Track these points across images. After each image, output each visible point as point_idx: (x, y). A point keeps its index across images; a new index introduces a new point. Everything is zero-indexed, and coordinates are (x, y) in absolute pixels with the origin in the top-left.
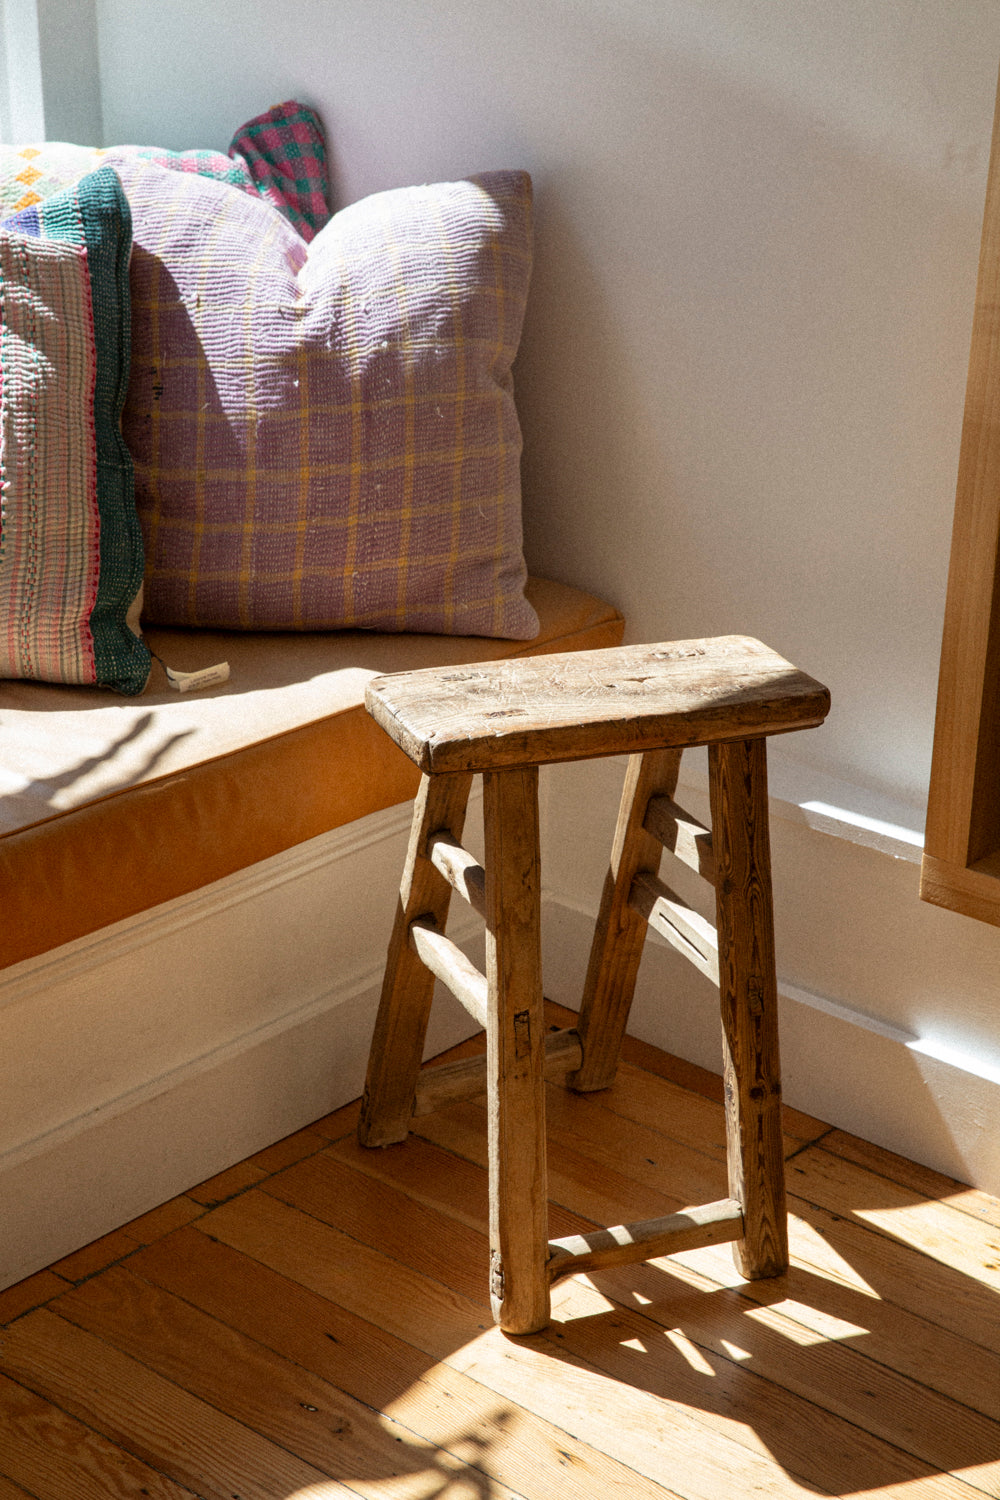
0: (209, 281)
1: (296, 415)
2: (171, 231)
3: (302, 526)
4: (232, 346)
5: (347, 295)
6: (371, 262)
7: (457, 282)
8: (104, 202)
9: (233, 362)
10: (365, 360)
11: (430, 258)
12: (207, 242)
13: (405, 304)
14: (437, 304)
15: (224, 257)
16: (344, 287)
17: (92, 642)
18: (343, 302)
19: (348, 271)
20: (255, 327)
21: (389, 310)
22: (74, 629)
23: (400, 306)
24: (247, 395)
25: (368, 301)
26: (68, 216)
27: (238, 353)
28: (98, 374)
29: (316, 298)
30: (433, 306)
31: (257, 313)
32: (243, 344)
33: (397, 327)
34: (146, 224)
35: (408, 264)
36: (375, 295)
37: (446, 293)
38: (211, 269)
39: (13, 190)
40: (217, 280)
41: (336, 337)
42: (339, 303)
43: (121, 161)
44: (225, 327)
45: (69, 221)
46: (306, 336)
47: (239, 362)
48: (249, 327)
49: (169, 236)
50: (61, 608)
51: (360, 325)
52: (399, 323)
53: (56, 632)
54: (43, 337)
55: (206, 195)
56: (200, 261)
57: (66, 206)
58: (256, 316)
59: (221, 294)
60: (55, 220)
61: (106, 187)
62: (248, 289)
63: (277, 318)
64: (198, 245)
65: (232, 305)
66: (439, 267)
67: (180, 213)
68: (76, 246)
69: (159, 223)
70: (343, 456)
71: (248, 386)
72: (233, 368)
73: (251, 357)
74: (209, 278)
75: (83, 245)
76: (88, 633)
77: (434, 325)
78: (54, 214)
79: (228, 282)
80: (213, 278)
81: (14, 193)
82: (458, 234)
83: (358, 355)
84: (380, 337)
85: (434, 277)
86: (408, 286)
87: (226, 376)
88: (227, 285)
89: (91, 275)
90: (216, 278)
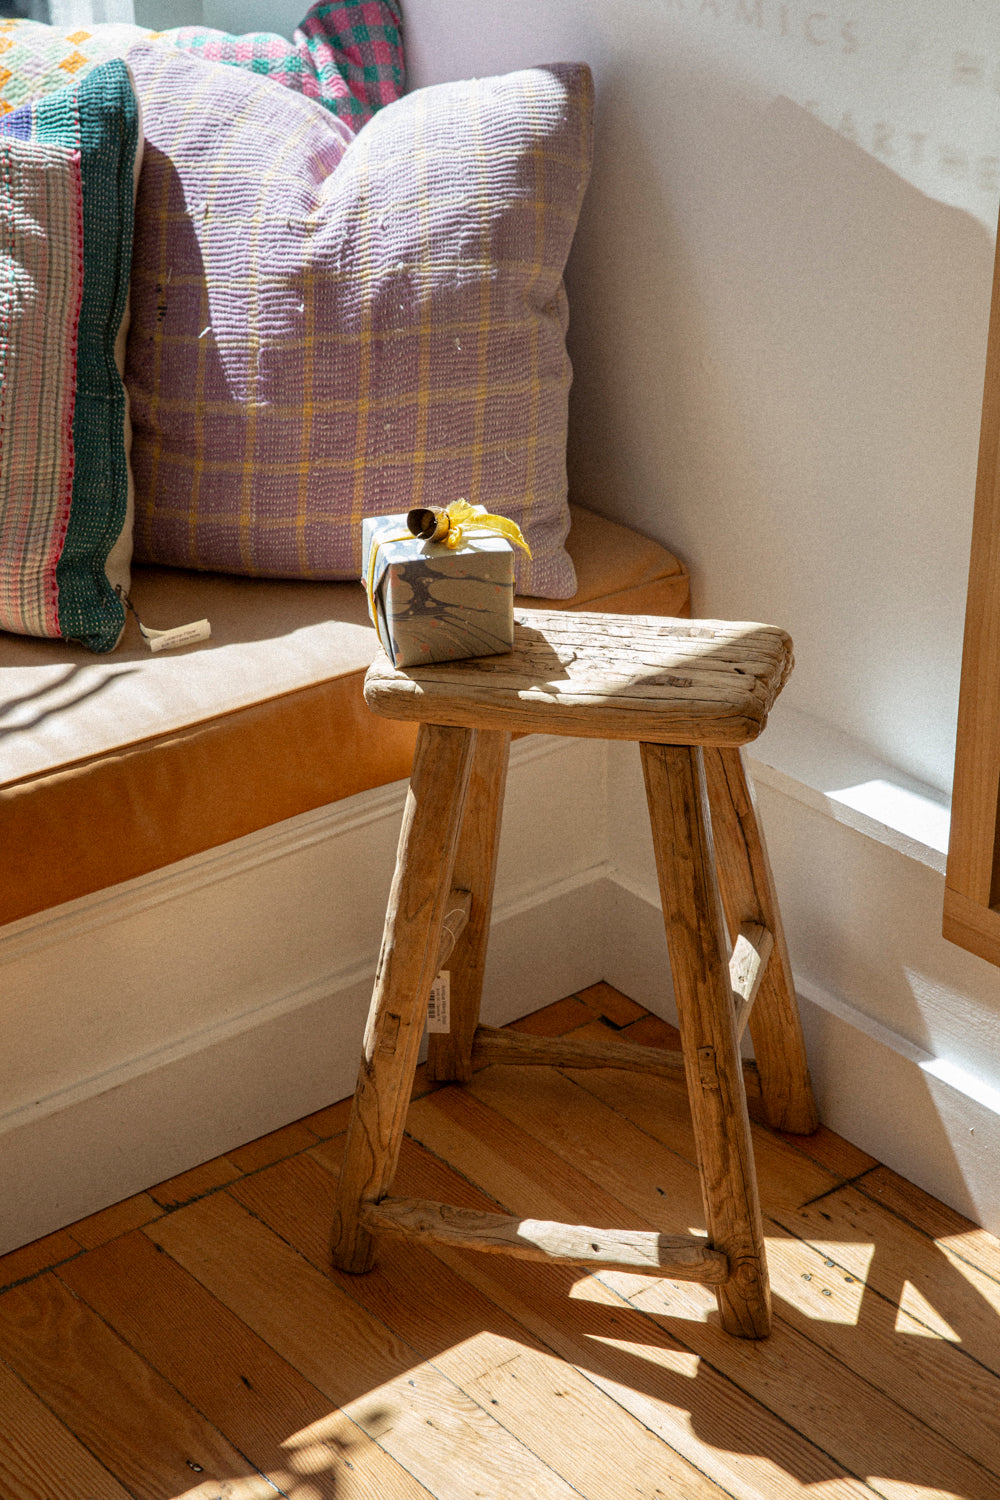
0: (219, 189)
1: (300, 343)
2: (186, 131)
3: (304, 468)
4: (237, 264)
5: (365, 208)
6: (395, 170)
7: (489, 195)
8: (107, 100)
9: (237, 282)
10: (377, 283)
11: (460, 166)
12: (223, 144)
13: (427, 219)
14: (463, 220)
15: (238, 163)
16: (363, 199)
17: (56, 593)
18: (359, 216)
19: (370, 180)
20: (261, 243)
21: (409, 226)
22: (38, 579)
23: (421, 222)
24: (250, 319)
25: (386, 216)
26: (64, 116)
27: (243, 272)
28: (85, 294)
29: (332, 211)
30: (458, 223)
31: (265, 228)
32: (248, 262)
33: (415, 246)
34: (162, 122)
35: (434, 173)
36: (396, 208)
37: (474, 207)
38: (224, 176)
39: (55, 79)
40: (228, 189)
41: (348, 256)
42: (355, 217)
43: (147, 50)
44: (232, 243)
45: (65, 122)
46: (314, 255)
47: (243, 283)
48: (256, 242)
49: (184, 138)
50: (22, 556)
51: (375, 242)
52: (417, 242)
53: (16, 581)
54: (22, 253)
55: (231, 90)
56: (212, 167)
57: (63, 105)
58: (263, 231)
59: (230, 205)
60: (49, 120)
61: (111, 83)
62: (259, 199)
63: (286, 233)
64: (212, 148)
65: (240, 217)
66: (469, 177)
67: (198, 111)
68: (69, 150)
69: (175, 122)
70: (351, 392)
71: (251, 309)
72: (236, 289)
73: (255, 277)
74: (219, 186)
75: (77, 150)
76: (54, 584)
77: (457, 244)
78: (48, 114)
79: (239, 191)
80: (224, 185)
81: (56, 82)
82: (495, 139)
83: (370, 277)
84: (396, 257)
85: (462, 188)
86: (431, 199)
87: (229, 297)
88: (238, 194)
89: (84, 183)
90: (227, 185)
